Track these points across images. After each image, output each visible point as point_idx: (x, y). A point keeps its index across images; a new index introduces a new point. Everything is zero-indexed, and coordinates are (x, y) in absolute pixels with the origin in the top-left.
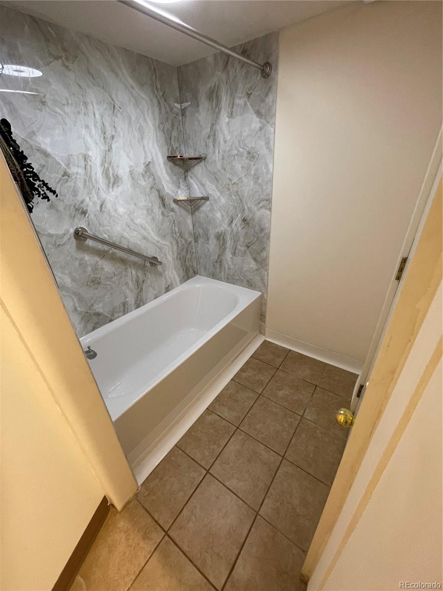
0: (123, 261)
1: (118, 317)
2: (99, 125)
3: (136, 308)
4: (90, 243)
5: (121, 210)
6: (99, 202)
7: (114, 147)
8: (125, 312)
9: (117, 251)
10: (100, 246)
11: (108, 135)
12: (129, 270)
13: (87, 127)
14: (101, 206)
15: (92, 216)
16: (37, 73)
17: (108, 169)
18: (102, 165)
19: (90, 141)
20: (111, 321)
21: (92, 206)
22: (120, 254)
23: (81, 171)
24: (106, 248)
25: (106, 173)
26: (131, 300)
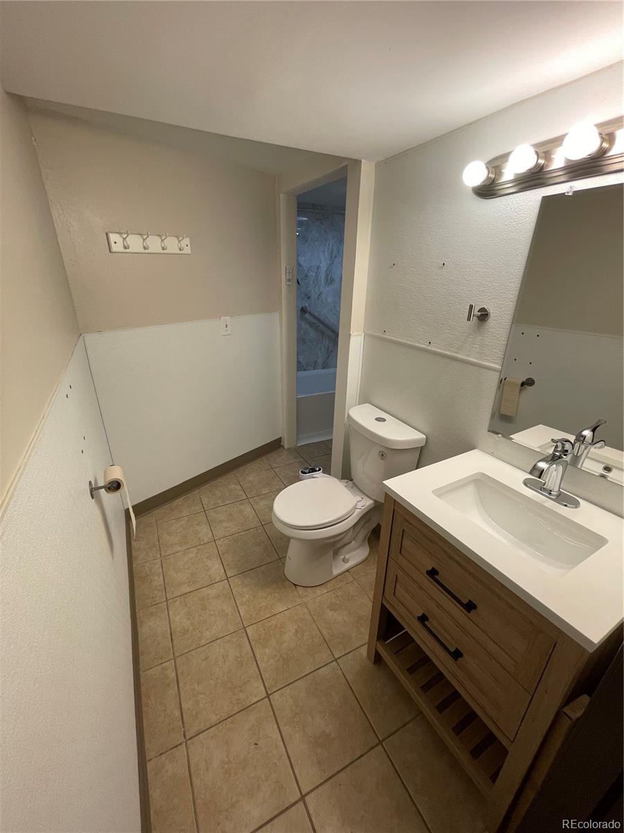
0: (323, 333)
1: (310, 370)
2: (330, 250)
3: (322, 369)
4: (307, 316)
5: (330, 300)
6: (319, 293)
7: (335, 262)
8: (314, 368)
9: (321, 325)
10: (312, 319)
11: (334, 256)
12: (324, 340)
13: (324, 251)
14: (319, 295)
15: (312, 301)
16: (306, 219)
17: (328, 275)
18: (326, 271)
19: (323, 258)
20: (305, 370)
21: (314, 296)
22: (322, 327)
23: (314, 274)
24: (315, 321)
25: (327, 275)
26: (320, 361)
